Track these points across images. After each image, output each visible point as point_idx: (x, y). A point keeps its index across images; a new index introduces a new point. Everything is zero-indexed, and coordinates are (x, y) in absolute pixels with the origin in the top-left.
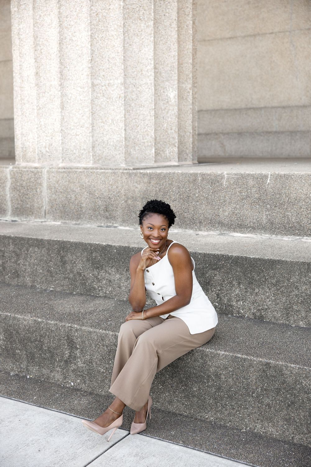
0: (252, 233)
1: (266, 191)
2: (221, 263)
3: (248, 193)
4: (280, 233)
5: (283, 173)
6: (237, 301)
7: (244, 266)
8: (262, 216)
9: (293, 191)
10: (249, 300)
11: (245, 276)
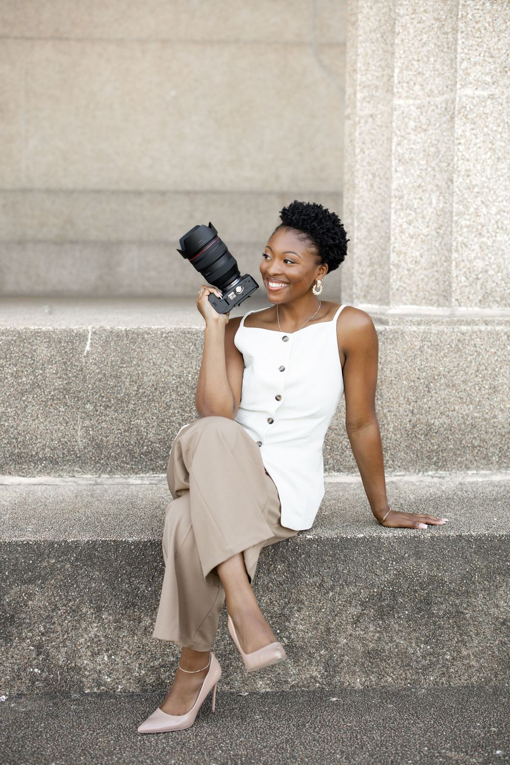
0: (49, 474)
1: (81, 370)
2: (45, 564)
3: (35, 377)
4: (121, 469)
5: (122, 328)
6: (94, 654)
7: (111, 565)
8: (73, 432)
9: (148, 368)
10: (125, 648)
11: (114, 589)
